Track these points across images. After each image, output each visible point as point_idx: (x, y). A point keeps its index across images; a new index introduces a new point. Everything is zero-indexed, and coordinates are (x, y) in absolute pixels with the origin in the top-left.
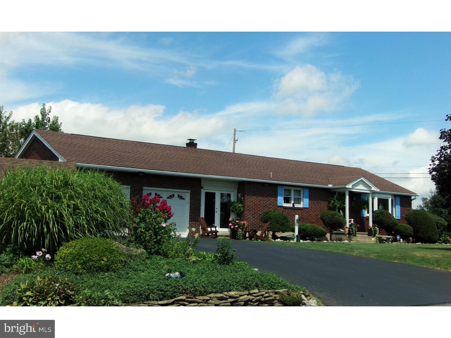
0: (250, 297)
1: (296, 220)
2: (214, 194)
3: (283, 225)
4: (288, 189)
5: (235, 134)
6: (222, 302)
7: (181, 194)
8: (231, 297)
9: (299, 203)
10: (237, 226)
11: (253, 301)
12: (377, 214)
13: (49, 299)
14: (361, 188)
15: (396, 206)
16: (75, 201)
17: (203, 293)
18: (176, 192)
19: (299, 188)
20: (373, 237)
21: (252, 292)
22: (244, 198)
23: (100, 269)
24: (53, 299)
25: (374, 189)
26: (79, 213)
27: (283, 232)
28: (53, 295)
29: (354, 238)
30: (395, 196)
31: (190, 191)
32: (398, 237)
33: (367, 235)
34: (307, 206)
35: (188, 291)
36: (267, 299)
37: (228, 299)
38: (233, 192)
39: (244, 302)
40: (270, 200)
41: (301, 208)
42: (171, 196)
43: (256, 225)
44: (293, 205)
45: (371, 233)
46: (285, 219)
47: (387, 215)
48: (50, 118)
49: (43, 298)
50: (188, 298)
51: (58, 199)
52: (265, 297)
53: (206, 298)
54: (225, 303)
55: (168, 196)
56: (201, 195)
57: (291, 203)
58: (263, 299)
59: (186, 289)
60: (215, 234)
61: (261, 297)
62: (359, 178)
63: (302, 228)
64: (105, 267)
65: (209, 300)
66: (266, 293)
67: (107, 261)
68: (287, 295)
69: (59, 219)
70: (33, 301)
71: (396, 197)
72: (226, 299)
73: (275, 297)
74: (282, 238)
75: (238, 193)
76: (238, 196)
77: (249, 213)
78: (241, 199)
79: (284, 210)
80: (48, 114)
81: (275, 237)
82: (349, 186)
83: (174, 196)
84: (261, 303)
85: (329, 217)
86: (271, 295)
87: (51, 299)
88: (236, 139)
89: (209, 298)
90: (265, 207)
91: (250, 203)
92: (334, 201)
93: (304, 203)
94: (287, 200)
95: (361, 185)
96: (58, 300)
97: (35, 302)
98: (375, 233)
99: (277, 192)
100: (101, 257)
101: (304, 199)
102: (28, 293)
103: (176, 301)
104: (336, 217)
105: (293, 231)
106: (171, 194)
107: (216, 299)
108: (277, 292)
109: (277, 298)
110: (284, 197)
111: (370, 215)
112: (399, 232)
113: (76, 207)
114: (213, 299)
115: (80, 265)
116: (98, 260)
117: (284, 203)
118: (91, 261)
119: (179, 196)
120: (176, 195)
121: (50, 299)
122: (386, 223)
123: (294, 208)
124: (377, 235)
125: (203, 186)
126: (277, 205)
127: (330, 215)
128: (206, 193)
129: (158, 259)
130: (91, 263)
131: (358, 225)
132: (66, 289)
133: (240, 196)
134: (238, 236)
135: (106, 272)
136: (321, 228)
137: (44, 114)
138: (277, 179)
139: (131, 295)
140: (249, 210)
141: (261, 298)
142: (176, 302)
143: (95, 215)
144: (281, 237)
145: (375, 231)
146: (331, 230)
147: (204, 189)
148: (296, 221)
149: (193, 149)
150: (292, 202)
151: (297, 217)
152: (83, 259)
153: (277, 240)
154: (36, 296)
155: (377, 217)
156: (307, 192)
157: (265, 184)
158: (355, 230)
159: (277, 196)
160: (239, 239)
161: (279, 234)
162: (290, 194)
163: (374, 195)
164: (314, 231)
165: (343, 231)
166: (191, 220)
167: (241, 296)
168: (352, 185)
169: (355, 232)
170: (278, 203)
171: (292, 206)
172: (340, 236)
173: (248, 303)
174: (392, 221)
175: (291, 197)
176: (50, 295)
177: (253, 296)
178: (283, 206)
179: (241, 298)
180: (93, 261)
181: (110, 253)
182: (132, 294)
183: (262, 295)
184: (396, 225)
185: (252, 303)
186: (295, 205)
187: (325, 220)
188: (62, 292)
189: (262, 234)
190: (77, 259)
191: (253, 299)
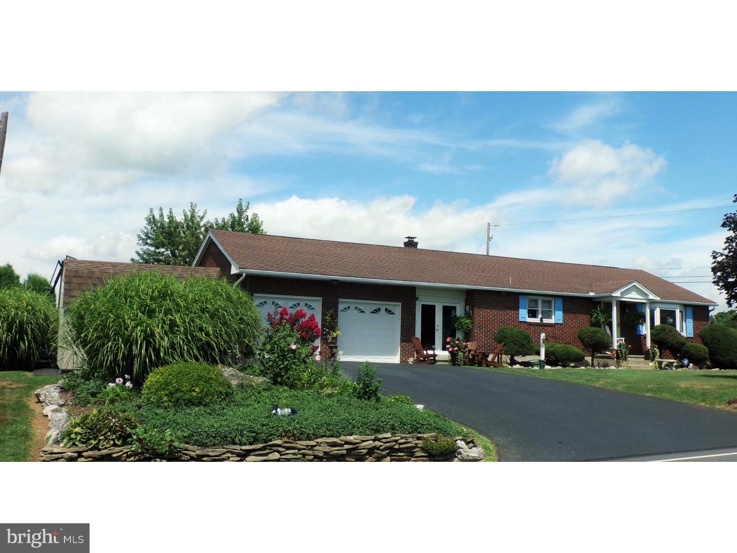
0: (377, 443)
1: (542, 339)
2: (434, 307)
3: (522, 346)
4: (533, 298)
5: (489, 230)
6: (334, 448)
7: (389, 308)
8: (347, 443)
9: (550, 317)
10: (456, 348)
11: (381, 448)
12: (657, 330)
13: (100, 438)
14: (633, 297)
15: (687, 320)
16: (173, 316)
17: (311, 437)
18: (383, 305)
19: (549, 298)
20: (651, 361)
21: (380, 436)
22: (473, 312)
23: (191, 403)
24: (106, 438)
25: (652, 297)
26: (178, 331)
27: (524, 356)
28: (106, 433)
29: (624, 363)
30: (686, 306)
31: (400, 304)
32: (686, 362)
33: (644, 359)
34: (561, 322)
35: (290, 433)
36: (401, 446)
37: (344, 446)
38: (460, 304)
39: (367, 450)
40: (508, 314)
41: (551, 324)
42: (376, 310)
43: (489, 346)
44: (541, 319)
45: (649, 356)
46: (526, 338)
47: (671, 332)
48: (248, 216)
49: (93, 437)
50: (286, 442)
51: (151, 313)
52: (400, 444)
53: (312, 443)
54: (339, 450)
55: (372, 310)
56: (415, 308)
57: (538, 318)
58: (397, 447)
59: (287, 431)
60: (432, 358)
61: (395, 443)
62: (631, 283)
63: (550, 350)
64: (196, 399)
65: (315, 446)
66: (402, 438)
67: (200, 393)
68: (433, 442)
69: (149, 337)
70: (82, 439)
71: (687, 308)
72: (342, 445)
73: (416, 444)
74: (522, 364)
75: (466, 305)
76: (465, 310)
77: (480, 331)
78: (470, 313)
79: (529, 326)
80: (246, 212)
81: (513, 362)
82: (617, 294)
83: (380, 311)
84: (394, 451)
85: (589, 335)
86: (409, 441)
87: (104, 437)
88: (491, 236)
89: (315, 444)
90: (502, 323)
91: (482, 318)
92: (598, 314)
93: (557, 317)
94: (533, 314)
95: (634, 292)
96: (114, 440)
97: (84, 440)
98: (654, 357)
99: (519, 303)
100: (192, 387)
101: (556, 311)
102: (78, 430)
103: (268, 446)
104: (598, 335)
105: (538, 353)
106: (376, 307)
107: (325, 445)
108: (421, 437)
109: (420, 446)
110: (528, 309)
111: (647, 333)
112: (689, 354)
113: (173, 324)
114: (322, 445)
115: (166, 396)
116: (189, 391)
117: (529, 317)
118: (180, 392)
119: (386, 310)
120: (383, 310)
121: (102, 438)
122: (670, 342)
123: (542, 325)
124: (657, 359)
125: (419, 297)
126: (518, 320)
127: (590, 332)
128: (423, 306)
129: (281, 391)
130: (178, 395)
131: (630, 346)
132: (125, 426)
133: (468, 309)
134: (458, 362)
135: (196, 407)
136: (577, 350)
137: (240, 211)
138: (517, 286)
139: (212, 436)
140: (479, 327)
141: (394, 445)
142: (268, 448)
143: (199, 334)
144: (522, 362)
145: (654, 354)
146: (593, 352)
147: (420, 301)
148: (541, 341)
149: (412, 249)
150: (540, 316)
151: (543, 336)
152: (169, 389)
153: (514, 367)
154: (86, 433)
155: (657, 334)
156: (560, 303)
157: (502, 293)
158: (625, 352)
159: (519, 309)
160: (459, 365)
161: (519, 359)
162: (537, 306)
163: (655, 305)
164: (566, 353)
165: (610, 353)
166: (403, 340)
167: (363, 441)
168: (621, 293)
169: (626, 355)
170: (520, 317)
171: (539, 321)
172: (606, 360)
173: (374, 451)
174: (677, 340)
175: (538, 310)
176: (103, 433)
177: (381, 442)
178: (527, 321)
179: (364, 444)
180: (181, 391)
181: (205, 382)
182: (214, 435)
183: (396, 441)
184: (683, 344)
185: (379, 451)
186: (543, 320)
187: (584, 339)
188: (118, 430)
189: (494, 358)
190: (163, 388)
191: (381, 446)
